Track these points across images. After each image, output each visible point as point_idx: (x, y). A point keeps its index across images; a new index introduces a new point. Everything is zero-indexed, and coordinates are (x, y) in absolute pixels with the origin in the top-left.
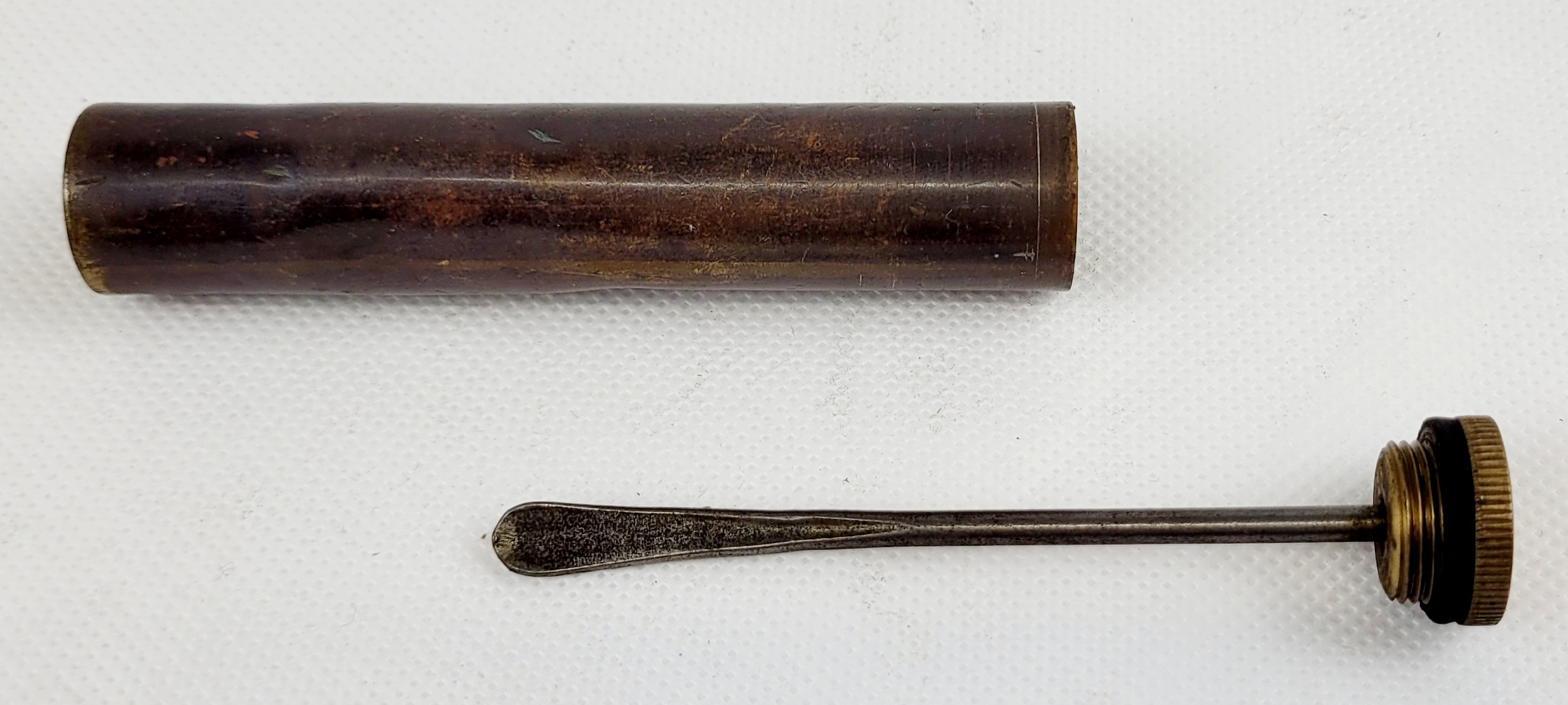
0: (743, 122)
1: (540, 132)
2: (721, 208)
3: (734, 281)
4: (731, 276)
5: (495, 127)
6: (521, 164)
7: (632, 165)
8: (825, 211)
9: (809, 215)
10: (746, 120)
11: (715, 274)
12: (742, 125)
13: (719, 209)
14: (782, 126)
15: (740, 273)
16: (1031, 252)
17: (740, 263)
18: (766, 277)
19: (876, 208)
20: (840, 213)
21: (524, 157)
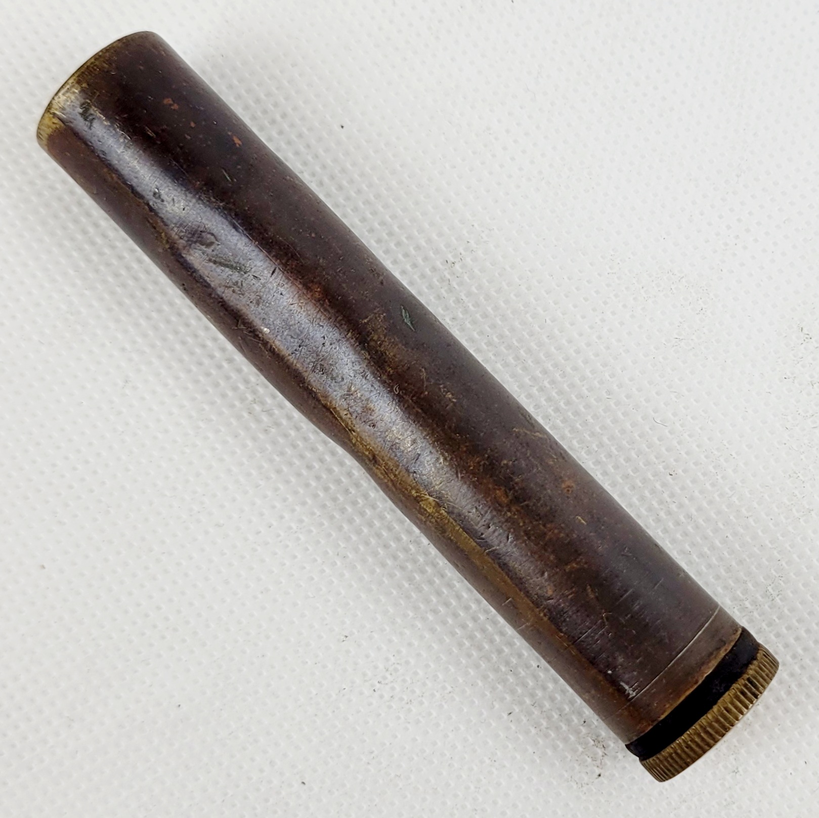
0: (535, 433)
1: (407, 314)
2: (471, 468)
3: (428, 523)
4: (430, 517)
5: (384, 283)
6: (378, 319)
7: (444, 387)
8: (533, 535)
9: (522, 527)
10: (537, 434)
11: (422, 505)
12: (533, 434)
13: (470, 466)
14: (557, 459)
15: (439, 520)
16: (634, 691)
17: (445, 514)
18: (452, 541)
19: (566, 564)
20: (541, 545)
21: (384, 316)
